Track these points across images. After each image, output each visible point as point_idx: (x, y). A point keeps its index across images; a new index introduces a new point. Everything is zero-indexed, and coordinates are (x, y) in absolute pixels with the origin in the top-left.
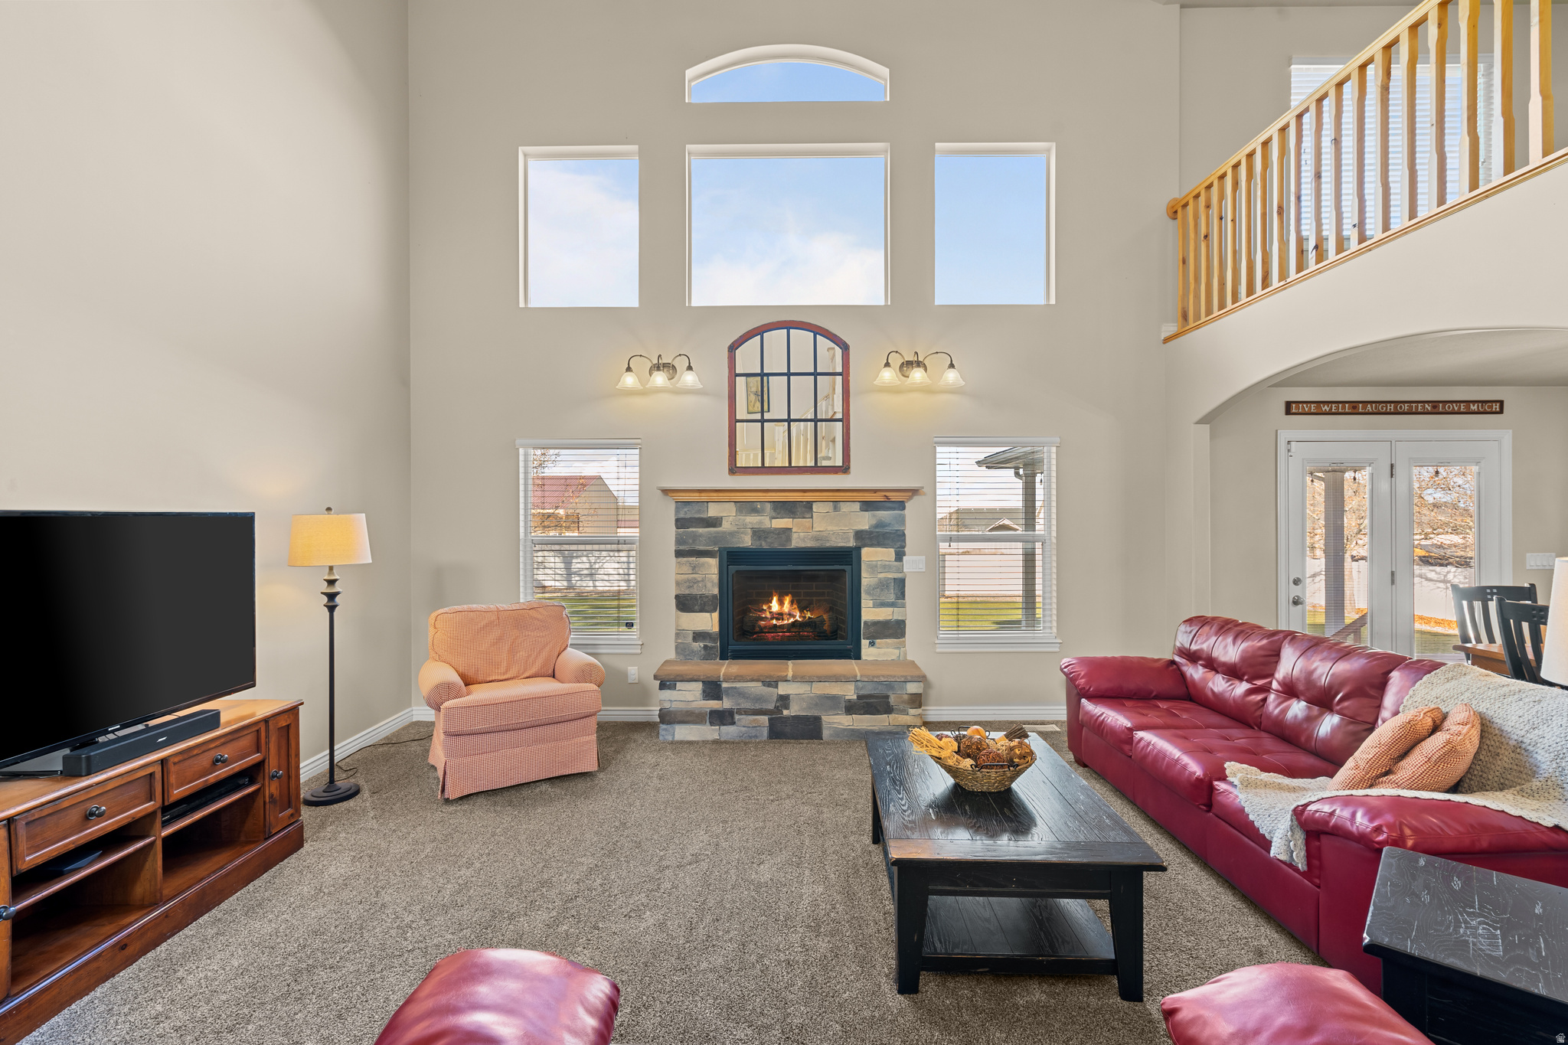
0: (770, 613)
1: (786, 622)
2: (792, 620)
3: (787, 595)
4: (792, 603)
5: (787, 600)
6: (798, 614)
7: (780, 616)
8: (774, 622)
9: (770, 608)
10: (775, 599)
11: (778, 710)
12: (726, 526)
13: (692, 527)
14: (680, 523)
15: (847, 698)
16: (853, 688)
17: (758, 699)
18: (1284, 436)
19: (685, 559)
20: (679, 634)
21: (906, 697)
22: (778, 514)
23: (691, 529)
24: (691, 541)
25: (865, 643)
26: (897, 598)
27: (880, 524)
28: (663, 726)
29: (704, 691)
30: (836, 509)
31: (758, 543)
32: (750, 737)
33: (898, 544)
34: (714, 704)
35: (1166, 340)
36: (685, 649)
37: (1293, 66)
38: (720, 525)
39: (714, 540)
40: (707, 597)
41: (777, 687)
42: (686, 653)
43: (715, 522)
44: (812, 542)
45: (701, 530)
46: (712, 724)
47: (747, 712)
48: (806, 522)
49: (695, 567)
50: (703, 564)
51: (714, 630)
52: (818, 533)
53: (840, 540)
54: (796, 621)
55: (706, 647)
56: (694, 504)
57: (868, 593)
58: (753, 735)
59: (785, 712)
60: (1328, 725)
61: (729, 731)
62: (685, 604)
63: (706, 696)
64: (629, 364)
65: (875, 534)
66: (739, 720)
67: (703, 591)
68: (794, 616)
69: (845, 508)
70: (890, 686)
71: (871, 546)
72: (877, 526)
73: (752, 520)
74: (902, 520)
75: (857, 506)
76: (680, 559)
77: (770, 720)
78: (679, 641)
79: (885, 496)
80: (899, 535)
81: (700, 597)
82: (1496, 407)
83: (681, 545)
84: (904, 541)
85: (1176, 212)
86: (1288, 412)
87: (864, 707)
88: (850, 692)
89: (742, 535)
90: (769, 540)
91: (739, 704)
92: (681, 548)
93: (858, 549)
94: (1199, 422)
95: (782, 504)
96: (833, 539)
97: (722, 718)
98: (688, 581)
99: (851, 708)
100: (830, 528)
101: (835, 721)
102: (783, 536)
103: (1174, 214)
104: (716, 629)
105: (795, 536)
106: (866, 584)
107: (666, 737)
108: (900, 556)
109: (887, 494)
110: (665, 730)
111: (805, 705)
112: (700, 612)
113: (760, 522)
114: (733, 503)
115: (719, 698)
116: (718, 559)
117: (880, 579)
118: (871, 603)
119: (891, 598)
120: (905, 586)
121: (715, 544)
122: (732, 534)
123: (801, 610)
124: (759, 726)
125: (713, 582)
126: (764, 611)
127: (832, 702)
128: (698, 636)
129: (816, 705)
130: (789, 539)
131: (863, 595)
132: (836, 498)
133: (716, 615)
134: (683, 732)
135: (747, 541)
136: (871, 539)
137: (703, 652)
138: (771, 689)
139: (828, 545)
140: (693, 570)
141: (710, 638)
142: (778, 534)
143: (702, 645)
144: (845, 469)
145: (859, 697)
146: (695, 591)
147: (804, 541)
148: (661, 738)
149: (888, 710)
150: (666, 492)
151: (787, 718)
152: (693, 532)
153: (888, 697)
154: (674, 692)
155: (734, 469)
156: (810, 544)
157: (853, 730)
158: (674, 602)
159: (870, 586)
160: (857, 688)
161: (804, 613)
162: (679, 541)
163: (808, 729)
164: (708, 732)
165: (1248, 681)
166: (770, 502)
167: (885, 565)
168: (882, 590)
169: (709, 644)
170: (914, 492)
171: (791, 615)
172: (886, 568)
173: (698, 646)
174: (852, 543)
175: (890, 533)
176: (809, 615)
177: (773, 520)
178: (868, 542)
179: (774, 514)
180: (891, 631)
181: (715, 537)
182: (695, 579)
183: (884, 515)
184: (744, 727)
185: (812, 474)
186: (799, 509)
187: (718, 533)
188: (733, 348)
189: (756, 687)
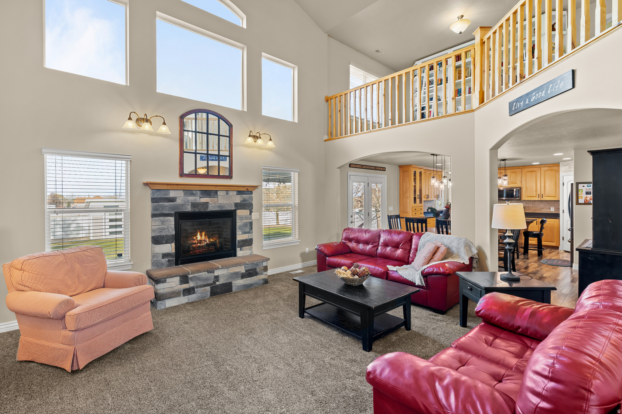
0: (197, 240)
1: (203, 244)
2: (206, 243)
3: (203, 232)
4: (205, 235)
5: (203, 234)
6: (208, 240)
7: (200, 241)
8: (199, 244)
9: (197, 238)
10: (199, 234)
11: (214, 282)
12: (179, 201)
13: (161, 202)
14: (154, 200)
15: (241, 272)
16: (244, 268)
17: (207, 279)
18: (350, 173)
19: (157, 218)
20: (154, 255)
21: (262, 268)
22: (203, 196)
23: (160, 203)
24: (161, 209)
25: (238, 249)
26: (250, 230)
27: (244, 200)
28: (159, 302)
29: (180, 281)
30: (227, 194)
31: (194, 209)
32: (203, 298)
33: (250, 208)
34: (186, 286)
35: (325, 141)
36: (158, 263)
37: (350, 65)
38: (176, 201)
39: (172, 208)
40: (169, 236)
41: (214, 273)
42: (158, 265)
43: (173, 200)
44: (218, 208)
45: (166, 204)
46: (184, 295)
47: (200, 286)
48: (215, 199)
49: (163, 222)
50: (167, 220)
51: (173, 252)
52: (220, 204)
53: (229, 207)
54: (207, 243)
55: (169, 261)
56: (162, 191)
57: (240, 229)
58: (204, 296)
59: (217, 283)
60: (399, 252)
61: (192, 297)
62: (156, 240)
63: (181, 283)
64: (130, 116)
65: (242, 204)
66: (197, 291)
67: (168, 234)
68: (206, 241)
69: (231, 193)
70: (257, 265)
71: (241, 209)
72: (243, 201)
73: (191, 199)
74: (252, 198)
75: (235, 193)
76: (154, 218)
77: (211, 288)
78: (155, 259)
79: (247, 189)
80: (251, 205)
81: (166, 237)
82: (383, 169)
83: (155, 211)
84: (252, 207)
85: (328, 100)
86: (350, 167)
87: (248, 274)
88: (242, 269)
89: (187, 206)
90: (199, 208)
91: (197, 284)
92: (155, 212)
93: (235, 211)
94: (338, 168)
95: (205, 191)
96: (226, 207)
97: (189, 292)
98: (160, 229)
99: (243, 276)
100: (225, 202)
101: (238, 282)
102: (205, 206)
103: (327, 101)
104: (174, 251)
105: (210, 205)
106: (239, 225)
107: (161, 307)
108: (251, 212)
109: (248, 188)
110: (161, 304)
111: (226, 278)
112: (166, 243)
113: (195, 200)
114: (182, 191)
115: (187, 282)
116: (174, 217)
117: (244, 222)
118: (241, 233)
119: (248, 230)
120: (252, 225)
121: (173, 210)
122: (182, 205)
123: (209, 239)
124: (207, 292)
125: (172, 228)
126: (194, 240)
127: (236, 275)
128: (165, 255)
129: (230, 277)
130: (207, 207)
131: (237, 229)
132: (228, 189)
133: (173, 245)
134: (170, 303)
135: (189, 209)
136: (240, 206)
137: (167, 263)
138: (211, 274)
139: (224, 209)
140: (162, 223)
141: (171, 256)
142: (203, 205)
143: (167, 260)
144: (230, 177)
145: (246, 271)
146: (163, 234)
147: (214, 208)
148: (158, 308)
149: (256, 274)
150: (146, 184)
151: (218, 285)
152: (162, 204)
153: (256, 269)
154: (165, 284)
155: (182, 175)
156: (217, 209)
157: (244, 285)
158: (150, 240)
159: (240, 225)
160: (245, 267)
161: (210, 240)
162: (154, 209)
163: (227, 288)
164: (183, 300)
165: (371, 244)
166: (199, 190)
167: (246, 217)
168: (245, 227)
169: (171, 259)
170: (256, 187)
171: (205, 241)
172: (246, 218)
173: (165, 260)
174: (233, 208)
175: (248, 204)
176: (212, 240)
177: (201, 199)
178: (239, 207)
179: (201, 196)
180: (248, 243)
181: (173, 207)
182: (163, 228)
183: (245, 196)
184: (199, 293)
185: (217, 178)
186: (212, 194)
187: (175, 205)
188: (182, 117)
189: (204, 274)
